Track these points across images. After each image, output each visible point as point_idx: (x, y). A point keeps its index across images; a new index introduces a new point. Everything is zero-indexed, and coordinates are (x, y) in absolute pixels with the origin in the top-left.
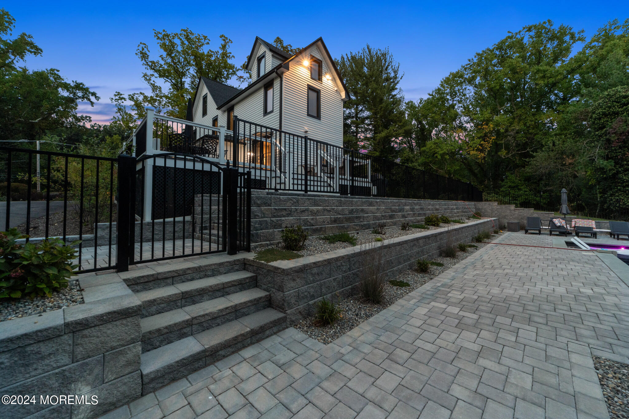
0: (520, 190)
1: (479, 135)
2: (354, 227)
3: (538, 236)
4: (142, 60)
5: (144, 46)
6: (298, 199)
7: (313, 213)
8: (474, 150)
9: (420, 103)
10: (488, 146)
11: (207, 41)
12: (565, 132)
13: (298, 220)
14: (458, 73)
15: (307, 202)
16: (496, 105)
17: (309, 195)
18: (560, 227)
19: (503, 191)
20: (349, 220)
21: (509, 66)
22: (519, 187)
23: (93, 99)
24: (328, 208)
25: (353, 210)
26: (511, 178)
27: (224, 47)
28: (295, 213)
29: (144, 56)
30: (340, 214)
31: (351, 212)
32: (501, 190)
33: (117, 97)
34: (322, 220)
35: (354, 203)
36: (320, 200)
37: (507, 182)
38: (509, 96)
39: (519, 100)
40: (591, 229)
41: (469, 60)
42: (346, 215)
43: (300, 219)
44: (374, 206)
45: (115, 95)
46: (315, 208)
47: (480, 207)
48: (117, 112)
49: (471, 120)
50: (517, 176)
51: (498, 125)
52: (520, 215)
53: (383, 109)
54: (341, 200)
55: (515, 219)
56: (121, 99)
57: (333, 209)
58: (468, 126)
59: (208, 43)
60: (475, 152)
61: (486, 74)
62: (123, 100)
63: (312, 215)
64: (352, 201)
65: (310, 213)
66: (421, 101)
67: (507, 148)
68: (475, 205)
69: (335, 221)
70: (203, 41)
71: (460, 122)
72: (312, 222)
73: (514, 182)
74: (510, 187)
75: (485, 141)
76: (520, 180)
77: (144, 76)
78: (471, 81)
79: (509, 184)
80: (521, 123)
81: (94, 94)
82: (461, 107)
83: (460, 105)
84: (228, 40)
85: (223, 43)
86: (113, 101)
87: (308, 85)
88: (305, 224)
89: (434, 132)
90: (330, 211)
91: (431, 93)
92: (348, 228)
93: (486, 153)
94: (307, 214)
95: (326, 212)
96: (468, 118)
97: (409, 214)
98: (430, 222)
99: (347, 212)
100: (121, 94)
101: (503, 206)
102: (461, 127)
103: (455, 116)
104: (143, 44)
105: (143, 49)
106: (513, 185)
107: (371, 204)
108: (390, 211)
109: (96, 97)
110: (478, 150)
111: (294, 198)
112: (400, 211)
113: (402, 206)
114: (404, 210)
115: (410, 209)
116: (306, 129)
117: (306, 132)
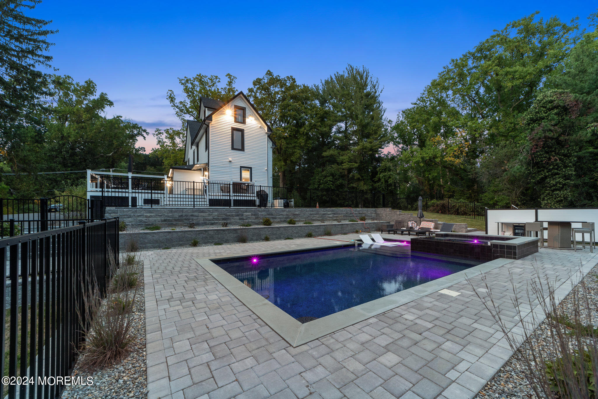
4: (171, 103)
5: (171, 92)
6: (136, 210)
8: (450, 156)
10: (463, 152)
11: (218, 80)
16: (478, 109)
17: (153, 208)
23: (144, 134)
27: (230, 83)
29: (172, 99)
33: (157, 133)
34: (153, 220)
36: (153, 210)
41: (444, 68)
45: (156, 131)
48: (157, 144)
52: (403, 219)
56: (160, 133)
59: (219, 81)
60: (451, 159)
62: (161, 134)
63: (146, 218)
68: (375, 211)
70: (215, 80)
72: (145, 221)
77: (176, 113)
81: (145, 131)
84: (233, 78)
85: (229, 80)
86: (155, 135)
87: (232, 128)
94: (142, 217)
100: (160, 130)
104: (171, 91)
105: (171, 95)
109: (146, 133)
110: (454, 156)
112: (238, 216)
113: (240, 213)
114: (242, 215)
115: (252, 214)
116: (230, 159)
117: (230, 161)
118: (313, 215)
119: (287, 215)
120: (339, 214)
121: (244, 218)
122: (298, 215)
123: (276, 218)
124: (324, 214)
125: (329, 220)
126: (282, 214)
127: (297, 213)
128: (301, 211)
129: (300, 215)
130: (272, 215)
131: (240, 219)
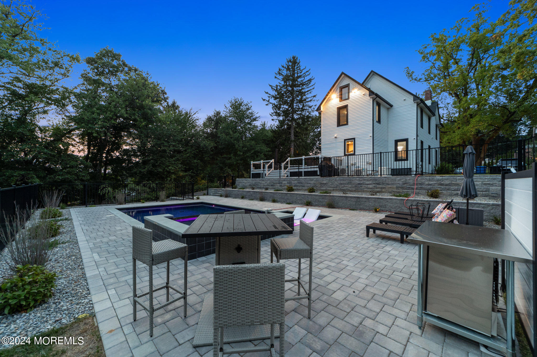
112: (279, 183)
113: (281, 182)
114: (282, 183)
115: (288, 183)
116: (335, 136)
117: (336, 137)
118: (343, 184)
119: (314, 184)
120: (388, 184)
121: (283, 185)
122: (325, 184)
123: (304, 186)
124: (359, 184)
125: (367, 191)
126: (310, 183)
127: (325, 182)
128: (329, 180)
129: (327, 184)
130: (301, 183)
131: (280, 186)
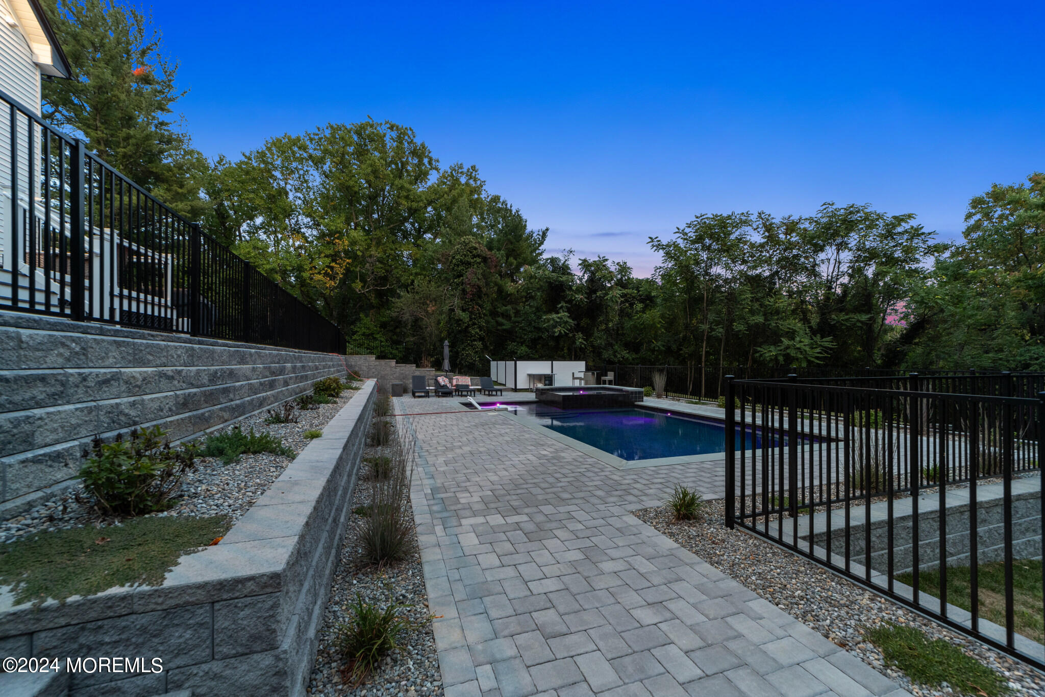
0: (375, 339)
1: (328, 252)
2: (221, 414)
3: (427, 399)
6: (87, 342)
7: (134, 387)
8: (319, 273)
9: (219, 163)
10: (340, 271)
12: (424, 273)
13: (90, 410)
14: (298, 139)
15: (114, 353)
16: (351, 213)
18: (444, 386)
19: (355, 340)
20: (210, 398)
21: (371, 166)
22: (375, 336)
24: (169, 370)
25: (216, 372)
26: (367, 322)
28: (81, 391)
30: (193, 385)
31: (214, 378)
32: (354, 338)
34: (156, 405)
35: (216, 355)
36: (148, 346)
37: (360, 328)
38: (363, 206)
39: (376, 216)
40: (468, 386)
41: (318, 129)
42: (203, 386)
43: (97, 408)
44: (247, 363)
46: (136, 371)
47: (353, 363)
49: (314, 224)
50: (371, 320)
51: (353, 243)
52: (402, 374)
53: (132, 141)
54: (193, 349)
55: (396, 378)
57: (180, 372)
58: (308, 232)
60: (320, 277)
61: (342, 164)
63: (131, 393)
64: (213, 352)
65: (124, 388)
66: (222, 160)
67: (363, 280)
68: (346, 360)
69: (185, 404)
71: (297, 223)
72: (133, 413)
73: (368, 329)
74: (364, 334)
75: (336, 263)
76: (376, 326)
78: (318, 162)
79: (364, 330)
80: (380, 250)
82: (299, 198)
83: (299, 195)
88: (114, 423)
89: (244, 227)
90: (173, 378)
91: (248, 154)
92: (210, 417)
93: (338, 282)
94: (115, 390)
95: (164, 383)
96: (309, 219)
97: (291, 378)
98: (326, 390)
99: (205, 380)
101: (383, 362)
102: (296, 231)
103: (288, 212)
106: (367, 332)
107: (243, 361)
108: (268, 374)
110: (326, 274)
111: (73, 340)
